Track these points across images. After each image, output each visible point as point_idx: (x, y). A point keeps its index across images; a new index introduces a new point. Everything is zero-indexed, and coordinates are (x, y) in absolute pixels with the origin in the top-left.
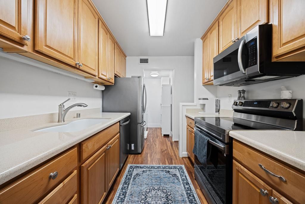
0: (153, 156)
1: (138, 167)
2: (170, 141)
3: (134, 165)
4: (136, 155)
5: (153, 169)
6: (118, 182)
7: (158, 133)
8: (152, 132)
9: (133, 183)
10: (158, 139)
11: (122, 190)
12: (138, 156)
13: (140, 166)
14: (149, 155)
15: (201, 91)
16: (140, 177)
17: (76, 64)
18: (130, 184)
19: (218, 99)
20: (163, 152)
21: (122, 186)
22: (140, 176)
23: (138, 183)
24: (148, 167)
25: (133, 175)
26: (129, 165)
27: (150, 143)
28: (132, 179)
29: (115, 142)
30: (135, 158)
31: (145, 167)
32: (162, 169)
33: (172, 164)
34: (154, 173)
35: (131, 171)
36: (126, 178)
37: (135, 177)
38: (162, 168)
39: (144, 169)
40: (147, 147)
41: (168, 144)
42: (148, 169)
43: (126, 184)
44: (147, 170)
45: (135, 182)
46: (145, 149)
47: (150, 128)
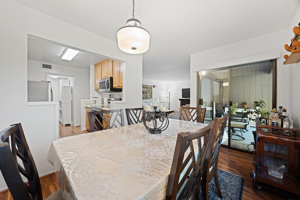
2: (72, 127)
15: (93, 93)
19: (103, 97)
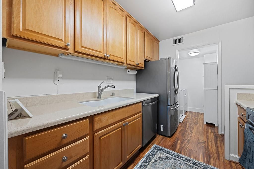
0: (184, 145)
1: (163, 150)
2: (214, 132)
3: (159, 147)
4: (165, 137)
5: (180, 160)
6: (140, 158)
7: (199, 119)
8: (192, 116)
9: (153, 165)
10: (197, 126)
11: (141, 167)
12: (167, 139)
13: (166, 151)
14: (179, 142)
16: (162, 162)
17: (105, 56)
18: (150, 165)
20: (198, 143)
21: (142, 162)
22: (162, 160)
23: (157, 167)
24: (175, 154)
25: (155, 156)
26: (155, 145)
27: (185, 129)
28: (153, 160)
29: (136, 120)
30: (163, 140)
31: (170, 154)
32: (192, 165)
33: (209, 163)
34: (179, 165)
35: (154, 151)
36: (148, 157)
37: (157, 159)
38: (192, 163)
39: (169, 156)
40: (180, 132)
41: (209, 135)
42: (174, 157)
43: (146, 162)
44: (171, 157)
45: (155, 165)
46: (177, 133)
47: (190, 112)
